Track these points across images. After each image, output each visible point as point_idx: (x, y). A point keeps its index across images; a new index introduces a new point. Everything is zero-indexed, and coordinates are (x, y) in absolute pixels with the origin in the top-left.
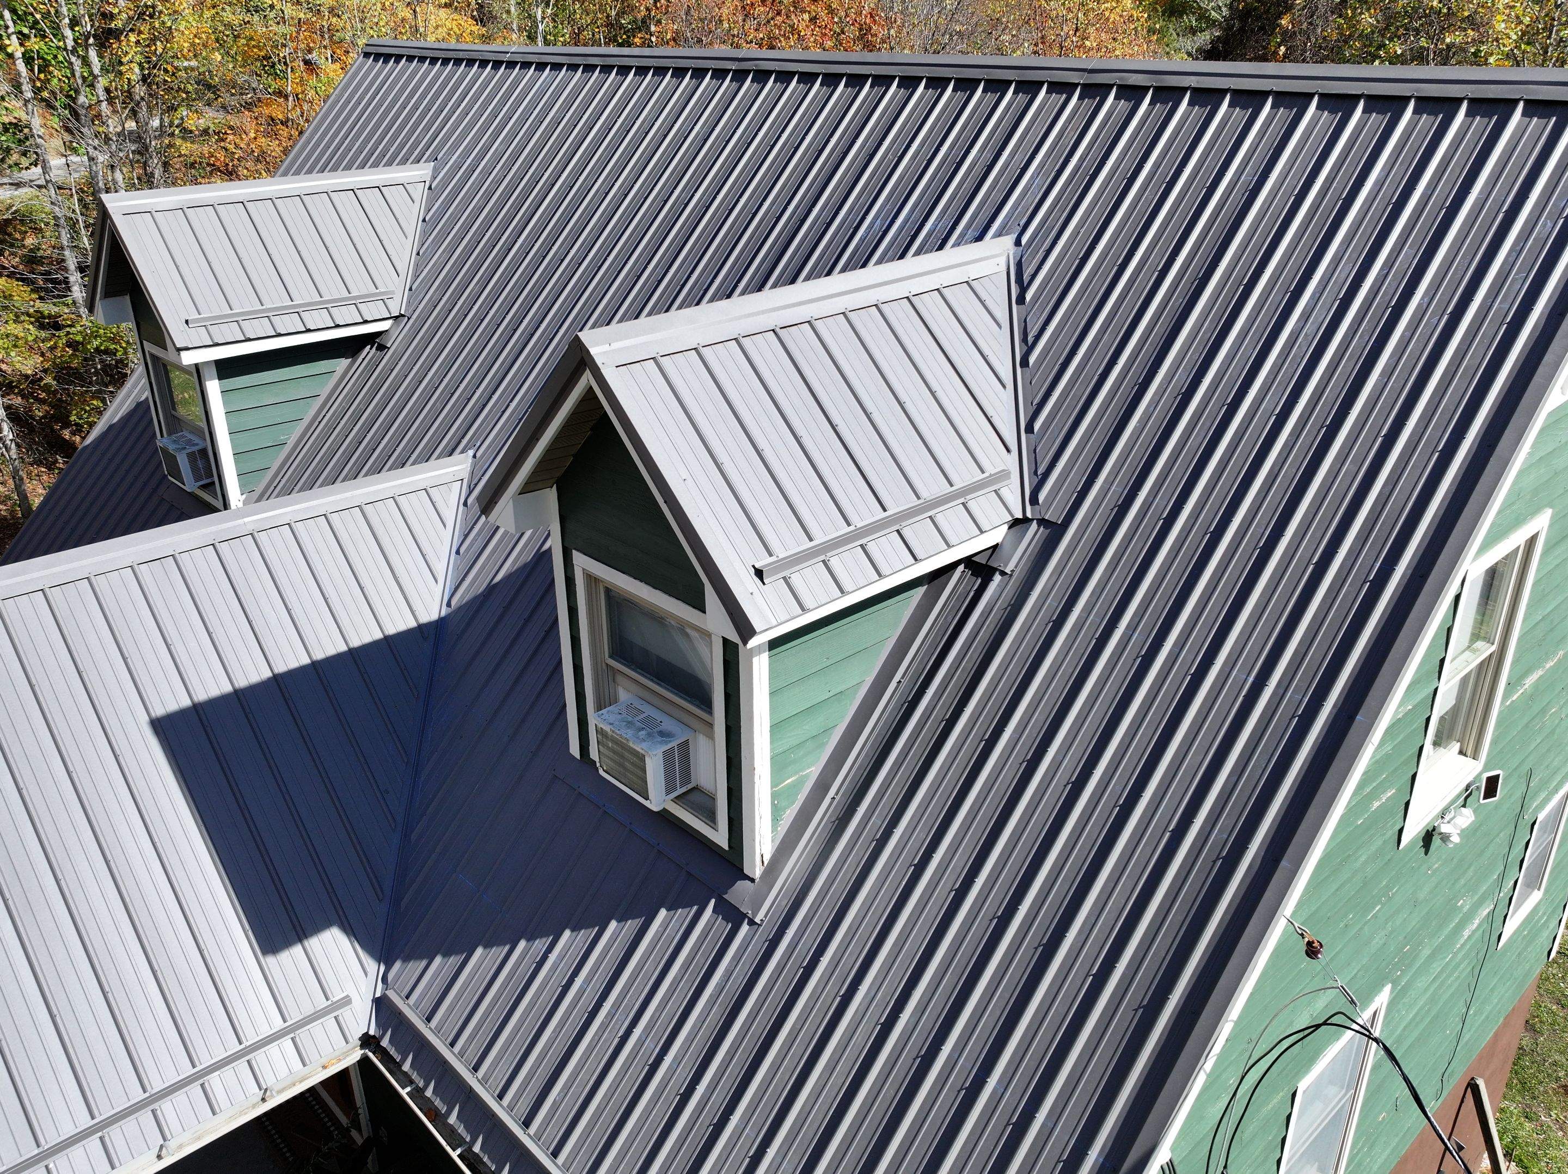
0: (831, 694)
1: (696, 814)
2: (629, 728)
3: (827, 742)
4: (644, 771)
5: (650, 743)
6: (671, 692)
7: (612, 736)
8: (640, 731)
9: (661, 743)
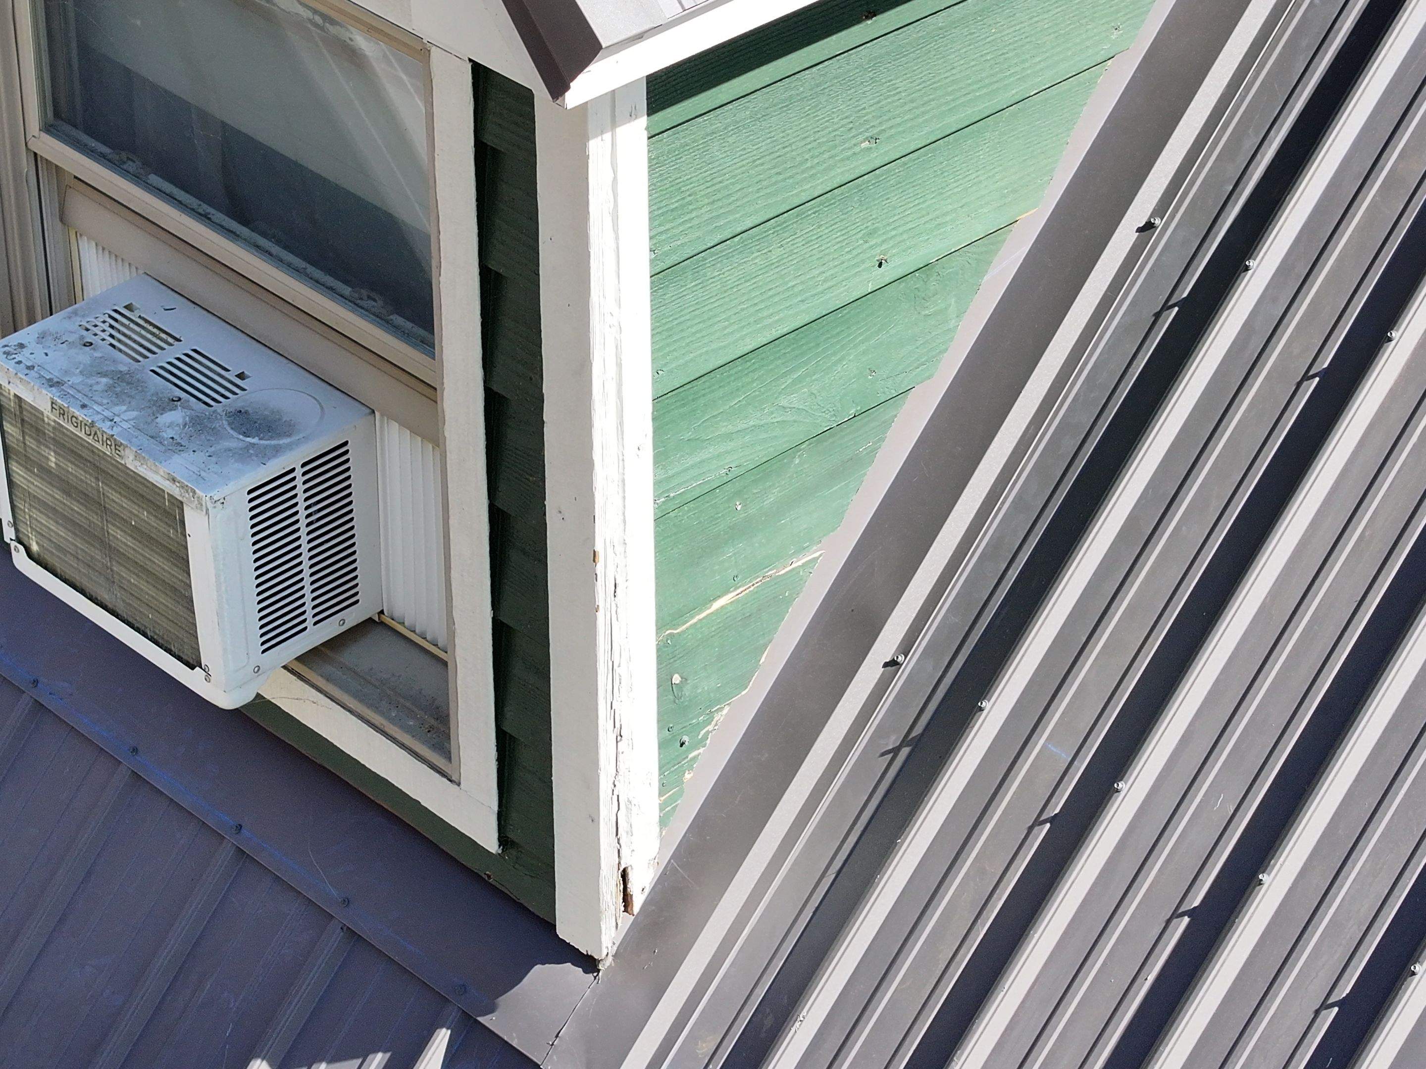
0: (889, 273)
1: (377, 719)
2: (119, 398)
3: (873, 452)
4: (182, 562)
5: (200, 457)
6: (279, 262)
7: (58, 428)
8: (163, 410)
9: (245, 455)
